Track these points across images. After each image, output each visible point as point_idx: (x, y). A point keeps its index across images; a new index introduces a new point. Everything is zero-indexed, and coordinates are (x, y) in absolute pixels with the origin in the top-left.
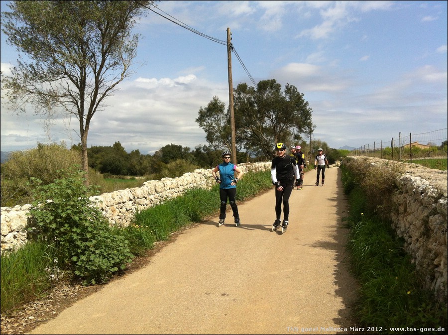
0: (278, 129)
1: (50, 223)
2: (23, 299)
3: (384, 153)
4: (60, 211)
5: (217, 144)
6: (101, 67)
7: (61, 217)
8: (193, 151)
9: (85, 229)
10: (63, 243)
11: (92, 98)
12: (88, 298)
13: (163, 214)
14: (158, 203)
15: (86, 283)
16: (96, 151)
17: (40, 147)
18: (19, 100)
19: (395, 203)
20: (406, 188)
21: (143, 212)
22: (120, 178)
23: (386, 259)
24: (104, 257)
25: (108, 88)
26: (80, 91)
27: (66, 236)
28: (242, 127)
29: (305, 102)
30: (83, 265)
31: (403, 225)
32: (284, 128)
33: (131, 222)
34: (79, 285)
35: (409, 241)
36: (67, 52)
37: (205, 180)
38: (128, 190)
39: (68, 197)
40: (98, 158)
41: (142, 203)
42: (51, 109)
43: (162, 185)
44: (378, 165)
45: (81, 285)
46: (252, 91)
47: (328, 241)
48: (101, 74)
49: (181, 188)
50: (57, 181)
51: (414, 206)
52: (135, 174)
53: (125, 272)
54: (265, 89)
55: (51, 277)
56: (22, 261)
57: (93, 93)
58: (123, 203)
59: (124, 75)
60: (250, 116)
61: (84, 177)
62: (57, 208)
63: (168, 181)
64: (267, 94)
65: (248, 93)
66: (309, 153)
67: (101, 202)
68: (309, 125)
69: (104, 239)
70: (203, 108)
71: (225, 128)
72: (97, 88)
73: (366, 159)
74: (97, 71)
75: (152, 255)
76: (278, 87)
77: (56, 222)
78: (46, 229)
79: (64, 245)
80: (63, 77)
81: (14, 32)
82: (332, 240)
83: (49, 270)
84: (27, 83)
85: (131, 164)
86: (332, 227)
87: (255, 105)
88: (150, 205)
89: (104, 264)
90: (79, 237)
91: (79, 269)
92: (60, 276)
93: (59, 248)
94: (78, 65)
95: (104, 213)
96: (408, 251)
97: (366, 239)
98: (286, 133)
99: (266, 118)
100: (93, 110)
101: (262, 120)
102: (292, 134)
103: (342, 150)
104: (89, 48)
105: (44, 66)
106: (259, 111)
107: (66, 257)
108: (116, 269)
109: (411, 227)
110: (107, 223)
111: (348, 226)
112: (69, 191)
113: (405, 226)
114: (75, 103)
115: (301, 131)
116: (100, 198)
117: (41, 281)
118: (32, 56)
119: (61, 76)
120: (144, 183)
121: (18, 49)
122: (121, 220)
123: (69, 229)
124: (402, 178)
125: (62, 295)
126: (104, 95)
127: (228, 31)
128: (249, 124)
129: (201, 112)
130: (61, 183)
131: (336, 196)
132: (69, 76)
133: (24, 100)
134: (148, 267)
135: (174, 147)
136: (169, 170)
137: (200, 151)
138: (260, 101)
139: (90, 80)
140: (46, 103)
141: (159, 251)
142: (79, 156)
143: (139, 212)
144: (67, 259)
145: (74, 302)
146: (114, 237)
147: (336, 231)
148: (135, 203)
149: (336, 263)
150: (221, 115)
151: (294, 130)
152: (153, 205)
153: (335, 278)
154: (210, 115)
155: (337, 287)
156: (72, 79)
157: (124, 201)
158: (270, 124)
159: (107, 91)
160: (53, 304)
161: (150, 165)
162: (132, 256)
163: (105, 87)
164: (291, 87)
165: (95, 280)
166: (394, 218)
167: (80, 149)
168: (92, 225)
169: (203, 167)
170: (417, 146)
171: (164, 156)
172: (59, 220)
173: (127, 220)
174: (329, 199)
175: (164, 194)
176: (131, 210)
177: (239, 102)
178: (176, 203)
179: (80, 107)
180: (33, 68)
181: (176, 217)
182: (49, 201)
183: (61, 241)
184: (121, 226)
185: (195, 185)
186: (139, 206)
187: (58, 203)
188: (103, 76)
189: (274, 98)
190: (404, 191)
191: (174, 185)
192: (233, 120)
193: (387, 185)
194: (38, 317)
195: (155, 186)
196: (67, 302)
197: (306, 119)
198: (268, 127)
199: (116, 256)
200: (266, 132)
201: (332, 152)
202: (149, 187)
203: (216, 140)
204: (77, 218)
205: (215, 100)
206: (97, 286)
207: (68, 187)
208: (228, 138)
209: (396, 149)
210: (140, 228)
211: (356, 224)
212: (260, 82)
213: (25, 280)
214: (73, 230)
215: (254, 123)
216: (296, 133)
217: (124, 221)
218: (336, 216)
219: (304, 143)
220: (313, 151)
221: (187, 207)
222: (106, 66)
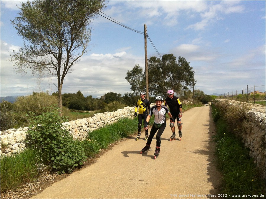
0: (174, 83)
1: (39, 138)
2: (23, 182)
3: (238, 98)
4: (45, 131)
5: (138, 92)
6: (71, 47)
7: (46, 135)
8: (123, 96)
9: (59, 141)
10: (46, 149)
11: (65, 66)
12: (61, 181)
13: (105, 133)
14: (102, 127)
15: (59, 173)
16: (67, 96)
17: (34, 94)
18: (23, 67)
19: (244, 127)
20: (251, 118)
21: (93, 132)
22: (80, 112)
23: (239, 160)
24: (70, 158)
25: (74, 60)
26: (58, 61)
27: (48, 145)
28: (152, 82)
29: (190, 67)
30: (58, 162)
31: (249, 140)
32: (178, 82)
33: (86, 137)
34: (55, 174)
35: (253, 150)
36: (51, 39)
37: (130, 113)
38: (85, 119)
39: (50, 123)
40: (67, 100)
41: (93, 127)
42: (41, 72)
43: (105, 116)
44: (234, 104)
45: (56, 174)
46: (159, 61)
47: (203, 149)
48: (71, 52)
49: (116, 118)
50: (44, 113)
51: (256, 129)
52: (89, 110)
53: (82, 166)
54: (167, 60)
55: (39, 169)
56: (22, 160)
57: (66, 63)
58: (82, 126)
59: (84, 52)
60: (158, 76)
61: (59, 111)
62: (43, 129)
63: (108, 114)
64: (168, 62)
65: (157, 62)
66: (193, 97)
67: (69, 126)
68: (193, 81)
69: (70, 147)
70: (130, 71)
71: (142, 82)
72: (68, 60)
73: (227, 101)
74: (68, 50)
75: (98, 157)
76: (174, 58)
77: (42, 137)
78: (36, 141)
79: (47, 151)
80: (49, 54)
81: (21, 28)
82: (206, 149)
83: (38, 165)
84: (28, 57)
85: (87, 104)
86: (206, 142)
87: (161, 69)
88: (97, 128)
89: (70, 162)
90: (56, 146)
91: (56, 164)
92: (44, 169)
93: (44, 152)
94: (58, 47)
95: (70, 132)
96: (252, 156)
97: (226, 149)
98: (179, 85)
99: (167, 77)
100: (66, 72)
101: (164, 78)
102: (182, 86)
103: (212, 95)
104: (64, 37)
105: (38, 48)
106: (163, 73)
107: (48, 158)
108: (77, 165)
109: (254, 142)
110: (72, 138)
111: (216, 141)
112: (51, 119)
113: (250, 141)
114: (55, 68)
115: (188, 84)
116: (69, 123)
117: (33, 171)
118: (31, 41)
119: (47, 53)
120: (94, 115)
121: (23, 38)
122: (80, 136)
123: (50, 141)
124: (249, 112)
125: (46, 179)
126: (72, 64)
127: (145, 26)
128: (156, 81)
129: (128, 73)
130: (46, 114)
131: (209, 123)
132: (52, 53)
133: (26, 66)
134: (96, 164)
135: (112, 94)
136: (109, 107)
137: (128, 96)
138: (163, 67)
139: (64, 55)
140: (39, 68)
141: (102, 155)
142: (57, 99)
143: (91, 132)
144: (49, 159)
145: (52, 183)
146: (76, 146)
147: (208, 144)
148: (89, 126)
149: (208, 162)
150: (140, 75)
151: (184, 84)
152: (99, 128)
153: (208, 171)
154: (134, 75)
155: (209, 177)
156: (54, 55)
157: (82, 125)
158: (169, 80)
159: (74, 61)
160: (40, 184)
161: (98, 104)
162: (86, 157)
163: (73, 59)
164: (182, 58)
165: (65, 171)
166: (244, 136)
167: (57, 95)
168: (63, 139)
169: (129, 105)
170: (258, 93)
171: (106, 99)
172: (44, 136)
173: (84, 136)
174: (204, 125)
175: (106, 121)
176: (86, 131)
177: (151, 67)
178: (113, 127)
179: (58, 71)
180: (32, 49)
181: (113, 135)
182: (39, 125)
184: (80, 140)
185: (124, 116)
186: (91, 128)
187: (44, 126)
188: (71, 53)
189: (172, 65)
190: (250, 120)
191: (112, 116)
192: (147, 78)
193: (240, 116)
194: (31, 191)
195: (101, 117)
196: (48, 183)
197: (191, 77)
198: (168, 82)
199: (77, 157)
200: (166, 85)
201: (207, 97)
202: (97, 117)
203: (137, 89)
204: (55, 135)
205: (137, 66)
206: (66, 174)
207: (50, 117)
208: (144, 88)
209: (245, 95)
210: (92, 141)
211: (220, 140)
212: (164, 56)
213: (24, 171)
214: (52, 142)
215: (160, 80)
216: (185, 85)
217: (82, 137)
218: (208, 135)
219: (190, 91)
220: (195, 96)
221: (119, 129)
222: (73, 47)
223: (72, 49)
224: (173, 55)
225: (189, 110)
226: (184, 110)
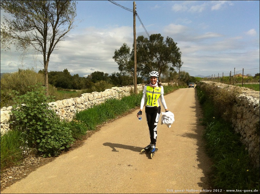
0: (161, 64)
1: (24, 119)
2: (6, 165)
4: (30, 112)
5: (125, 72)
6: (57, 23)
7: (31, 115)
8: (110, 76)
9: (45, 123)
10: (31, 131)
11: (51, 42)
12: (46, 165)
13: (93, 114)
14: (90, 107)
15: (45, 156)
16: (53, 74)
17: (20, 71)
18: (6, 42)
19: (234, 112)
21: (80, 112)
22: (67, 90)
23: (230, 147)
24: (57, 140)
25: (60, 36)
26: (44, 37)
27: (33, 127)
28: (140, 62)
29: (178, 48)
30: (44, 145)
31: (240, 126)
32: (165, 63)
33: (73, 118)
34: (41, 157)
35: (244, 136)
36: (35, 13)
37: (118, 94)
38: (72, 99)
39: (35, 103)
40: (54, 78)
41: (80, 107)
42: (26, 48)
43: (93, 96)
44: (222, 87)
45: (42, 157)
46: (146, 40)
47: (192, 133)
48: (57, 27)
49: (104, 99)
50: (28, 93)
52: (76, 88)
53: (69, 149)
54: (154, 40)
55: (24, 153)
56: (5, 142)
57: (52, 39)
58: (69, 107)
59: (70, 28)
60: (145, 56)
61: (45, 90)
62: (28, 110)
63: (96, 94)
64: (155, 43)
65: (144, 41)
67: (56, 106)
68: (180, 62)
69: (57, 129)
70: (117, 50)
71: (129, 62)
72: (54, 36)
73: (214, 84)
74: (54, 25)
75: (85, 139)
76: (162, 38)
77: (27, 118)
78: (21, 123)
79: (32, 132)
80: (34, 29)
82: (194, 133)
83: (22, 148)
84: (11, 32)
85: (74, 83)
86: (193, 124)
87: (148, 49)
88: (85, 108)
89: (56, 145)
90: (41, 128)
91: (41, 147)
92: (29, 152)
93: (29, 134)
94: (43, 22)
95: (57, 112)
96: (243, 142)
97: (216, 134)
98: (166, 66)
99: (154, 57)
100: (52, 49)
101: (151, 58)
102: (169, 67)
103: (197, 77)
104: (49, 11)
105: (22, 22)
106: (150, 53)
107: (33, 140)
108: (63, 148)
109: (246, 128)
110: (59, 119)
111: (204, 124)
112: (36, 100)
114: (41, 45)
115: (174, 65)
116: (55, 103)
117: (17, 155)
118: (15, 15)
119: (32, 28)
120: (82, 95)
122: (67, 117)
123: (35, 122)
124: (240, 96)
125: (30, 163)
126: (58, 40)
127: (134, 3)
128: (144, 60)
129: (116, 53)
130: (31, 94)
131: (195, 105)
132: (37, 28)
133: (10, 42)
134: (83, 146)
135: (99, 73)
136: (96, 87)
137: (115, 76)
139: (50, 31)
140: (23, 44)
141: (90, 136)
142: (43, 77)
143: (78, 112)
144: (34, 141)
145: (37, 168)
146: (63, 128)
147: (196, 127)
148: (76, 107)
149: (197, 147)
150: (128, 55)
151: (170, 65)
152: (86, 108)
153: (197, 157)
154: (121, 55)
155: (198, 163)
156: (39, 30)
157: (70, 105)
158: (156, 61)
159: (60, 38)
160: (25, 169)
161: (85, 83)
162: (74, 140)
164: (169, 39)
165: (51, 154)
167: (44, 72)
168: (50, 120)
169: (115, 85)
170: (240, 76)
171: (93, 78)
172: (29, 117)
173: (71, 117)
174: (191, 107)
175: (94, 102)
176: (74, 111)
177: (138, 47)
178: (100, 107)
179: (43, 47)
180: (15, 23)
181: (100, 116)
182: (23, 105)
183: (30, 130)
184: (67, 121)
185: (112, 96)
186: (79, 109)
187: (29, 106)
188: (57, 28)
189: (159, 45)
191: (100, 97)
192: (135, 58)
193: (230, 100)
194: (15, 177)
195: (88, 97)
196: (33, 168)
197: (178, 58)
198: (155, 62)
199: (64, 140)
200: (153, 66)
202: (85, 97)
203: (124, 69)
204: (40, 116)
205: (124, 45)
206: (52, 158)
207: (35, 97)
208: (131, 69)
209: (232, 77)
210: (79, 122)
212: (152, 35)
213: (7, 154)
214: (38, 123)
215: (147, 60)
216: (171, 66)
217: (69, 118)
218: (195, 117)
219: (176, 72)
220: (181, 78)
221: (107, 110)
222: (59, 23)
223: (58, 25)
224: (160, 35)
225: (175, 92)
226: (170, 91)
